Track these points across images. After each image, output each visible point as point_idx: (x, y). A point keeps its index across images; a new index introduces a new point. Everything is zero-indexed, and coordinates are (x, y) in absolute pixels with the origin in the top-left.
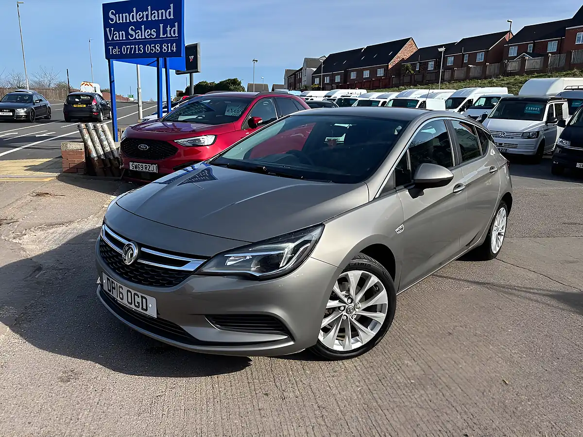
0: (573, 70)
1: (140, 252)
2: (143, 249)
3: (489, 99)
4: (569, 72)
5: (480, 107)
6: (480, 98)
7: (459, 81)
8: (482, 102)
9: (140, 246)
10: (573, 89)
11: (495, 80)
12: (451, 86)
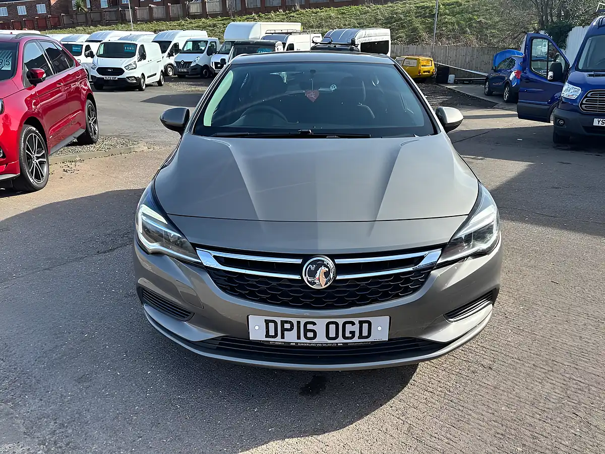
0: (252, 14)
1: (337, 265)
2: (338, 261)
3: (196, 43)
4: (248, 16)
5: (188, 52)
6: (187, 42)
7: (146, 23)
8: (190, 46)
9: (333, 257)
10: (272, 34)
11: (183, 22)
12: (139, 27)
